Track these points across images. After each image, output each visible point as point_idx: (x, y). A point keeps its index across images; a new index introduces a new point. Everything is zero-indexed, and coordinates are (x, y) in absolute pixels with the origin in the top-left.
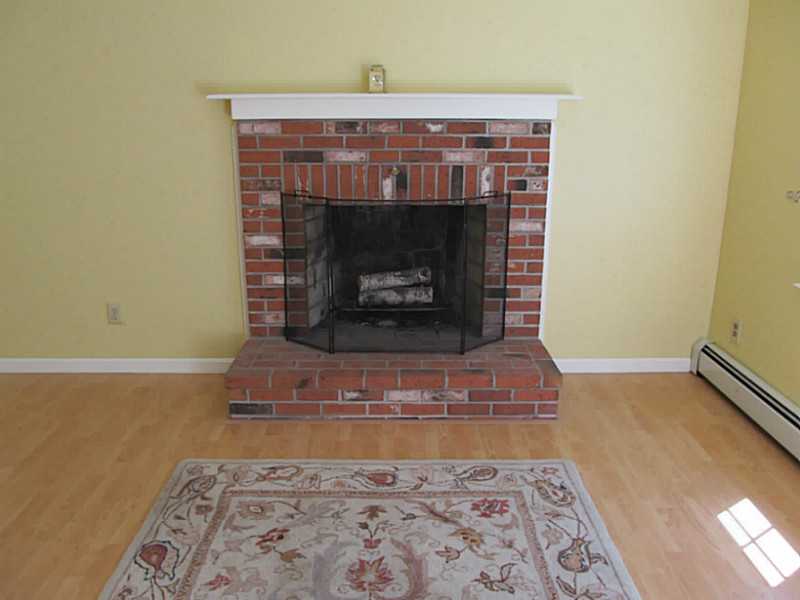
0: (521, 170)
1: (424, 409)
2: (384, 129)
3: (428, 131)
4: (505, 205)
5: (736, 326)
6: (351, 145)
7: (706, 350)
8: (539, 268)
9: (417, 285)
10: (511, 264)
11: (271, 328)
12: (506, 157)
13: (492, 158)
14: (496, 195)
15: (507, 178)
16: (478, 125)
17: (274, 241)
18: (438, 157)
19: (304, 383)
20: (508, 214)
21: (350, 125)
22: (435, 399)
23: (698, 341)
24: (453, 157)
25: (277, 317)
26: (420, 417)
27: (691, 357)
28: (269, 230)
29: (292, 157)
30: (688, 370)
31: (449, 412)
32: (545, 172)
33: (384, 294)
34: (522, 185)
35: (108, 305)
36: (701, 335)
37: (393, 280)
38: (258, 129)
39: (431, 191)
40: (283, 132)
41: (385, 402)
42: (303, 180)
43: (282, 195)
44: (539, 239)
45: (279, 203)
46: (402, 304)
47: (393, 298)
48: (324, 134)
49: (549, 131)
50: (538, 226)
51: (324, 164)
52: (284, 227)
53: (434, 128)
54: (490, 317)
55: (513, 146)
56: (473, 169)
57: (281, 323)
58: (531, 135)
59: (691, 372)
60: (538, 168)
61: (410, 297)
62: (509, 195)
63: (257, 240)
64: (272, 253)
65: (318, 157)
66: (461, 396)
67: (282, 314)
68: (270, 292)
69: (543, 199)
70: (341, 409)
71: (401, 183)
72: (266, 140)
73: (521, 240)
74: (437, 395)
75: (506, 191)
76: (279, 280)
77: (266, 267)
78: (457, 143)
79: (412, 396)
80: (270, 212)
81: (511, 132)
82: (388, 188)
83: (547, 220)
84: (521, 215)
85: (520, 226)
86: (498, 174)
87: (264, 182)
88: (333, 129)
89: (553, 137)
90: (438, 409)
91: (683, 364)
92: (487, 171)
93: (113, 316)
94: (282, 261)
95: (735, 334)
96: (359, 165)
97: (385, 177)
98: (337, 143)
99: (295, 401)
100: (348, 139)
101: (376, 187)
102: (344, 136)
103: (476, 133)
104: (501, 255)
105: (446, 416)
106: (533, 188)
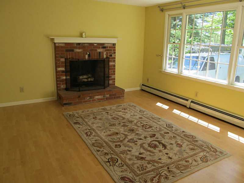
0: (111, 53)
1: (101, 99)
2: (86, 45)
3: (94, 45)
4: (108, 60)
5: (148, 79)
6: (79, 48)
7: (143, 85)
8: (114, 71)
9: (90, 77)
10: (110, 71)
11: (63, 89)
12: (108, 50)
13: (106, 50)
14: (107, 58)
15: (108, 54)
16: (103, 44)
17: (63, 69)
18: (96, 50)
19: (79, 97)
20: (109, 61)
21: (79, 44)
22: (103, 97)
23: (141, 84)
24: (99, 50)
25: (64, 86)
26: (101, 101)
27: (140, 87)
28: (62, 67)
29: (67, 51)
30: (139, 89)
31: (106, 99)
32: (115, 53)
33: (84, 80)
34: (111, 56)
35: (20, 88)
36: (141, 82)
37: (85, 77)
38: (60, 45)
39: (95, 57)
40: (66, 45)
41: (94, 99)
42: (69, 56)
43: (65, 59)
44: (114, 66)
45: (64, 61)
46: (88, 81)
47: (86, 80)
48: (74, 46)
49: (115, 45)
50: (114, 63)
51: (74, 52)
52: (66, 66)
53: (95, 45)
54: (106, 82)
55: (109, 48)
56: (103, 53)
57: (65, 87)
58: (112, 46)
59: (140, 90)
60: (114, 52)
61: (89, 80)
62: (109, 58)
63: (59, 69)
64: (63, 72)
65: (73, 51)
66: (108, 96)
67: (65, 85)
68: (63, 80)
69: (115, 58)
70: (86, 101)
71: (89, 56)
72: (62, 47)
73: (111, 66)
74: (104, 96)
75: (108, 57)
76: (64, 78)
77: (62, 75)
78: (99, 48)
79: (99, 97)
80: (62, 63)
81: (109, 45)
82: (87, 57)
83: (116, 62)
84: (111, 61)
85: (111, 64)
86: (107, 53)
87: (61, 56)
88: (76, 45)
89: (116, 46)
90: (104, 99)
91: (139, 88)
92: (105, 53)
93: (22, 90)
94: (65, 73)
95: (148, 81)
96: (81, 52)
97: (86, 55)
98: (76, 48)
99: (77, 101)
100: (79, 47)
101: (85, 56)
102: (78, 46)
103: (103, 46)
104: (108, 70)
105: (105, 100)
106: (113, 56)
